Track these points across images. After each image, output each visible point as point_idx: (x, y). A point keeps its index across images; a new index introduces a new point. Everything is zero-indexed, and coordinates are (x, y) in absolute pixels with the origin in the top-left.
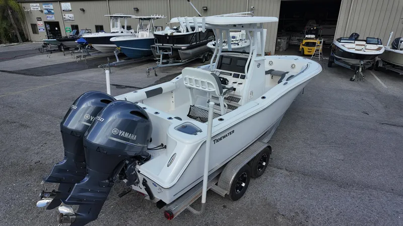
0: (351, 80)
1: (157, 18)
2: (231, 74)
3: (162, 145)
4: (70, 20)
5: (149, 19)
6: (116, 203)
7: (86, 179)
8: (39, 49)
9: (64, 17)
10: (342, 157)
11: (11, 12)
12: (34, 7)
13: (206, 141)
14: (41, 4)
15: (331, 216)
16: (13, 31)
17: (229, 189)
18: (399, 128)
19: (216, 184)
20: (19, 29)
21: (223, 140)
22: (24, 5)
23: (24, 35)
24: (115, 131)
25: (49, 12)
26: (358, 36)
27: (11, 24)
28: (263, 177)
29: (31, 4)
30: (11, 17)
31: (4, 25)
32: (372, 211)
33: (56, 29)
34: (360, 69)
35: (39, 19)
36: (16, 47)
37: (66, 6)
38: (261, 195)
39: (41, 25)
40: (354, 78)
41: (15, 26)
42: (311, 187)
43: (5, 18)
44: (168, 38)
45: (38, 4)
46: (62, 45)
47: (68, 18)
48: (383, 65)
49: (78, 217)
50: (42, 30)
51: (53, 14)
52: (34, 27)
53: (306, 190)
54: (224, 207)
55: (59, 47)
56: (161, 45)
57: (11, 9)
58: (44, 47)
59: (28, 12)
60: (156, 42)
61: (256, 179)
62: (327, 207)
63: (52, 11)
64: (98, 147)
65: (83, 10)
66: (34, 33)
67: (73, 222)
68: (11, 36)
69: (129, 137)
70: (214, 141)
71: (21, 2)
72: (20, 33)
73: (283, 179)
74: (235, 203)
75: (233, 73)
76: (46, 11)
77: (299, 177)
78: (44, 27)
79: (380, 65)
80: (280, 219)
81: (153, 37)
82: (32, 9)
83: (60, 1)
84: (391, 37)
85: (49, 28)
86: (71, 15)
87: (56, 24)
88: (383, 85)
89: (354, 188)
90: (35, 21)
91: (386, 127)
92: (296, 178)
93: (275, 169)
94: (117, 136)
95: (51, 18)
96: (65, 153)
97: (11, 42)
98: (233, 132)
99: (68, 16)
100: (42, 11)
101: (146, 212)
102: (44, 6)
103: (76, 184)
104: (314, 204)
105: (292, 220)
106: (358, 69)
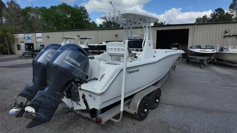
0: (201, 68)
1: (90, 38)
2: (134, 50)
3: (95, 78)
4: (40, 42)
5: (85, 39)
6: (62, 124)
7: (47, 89)
8: (20, 56)
9: (37, 40)
10: (204, 99)
11: (7, 39)
12: (20, 36)
13: (123, 69)
14: (25, 34)
15: (204, 127)
16: (6, 49)
17: (137, 109)
18: (234, 87)
19: (129, 108)
20: (9, 48)
21: (133, 73)
22: (15, 35)
23: (12, 51)
24: (68, 58)
25: (29, 38)
26: (201, 47)
27: (6, 45)
28: (157, 109)
29: (19, 34)
30: (6, 41)
31: (2, 45)
32: (230, 123)
33: (32, 47)
34: (205, 61)
35: (22, 42)
36: (6, 57)
37: (39, 35)
38: (157, 118)
39: (23, 46)
40: (202, 66)
41: (8, 46)
42: (188, 113)
43: (3, 41)
44: (96, 47)
45: (23, 34)
46: (34, 54)
47: (39, 41)
48: (217, 61)
49: (37, 116)
50: (23, 48)
51: (31, 39)
52: (19, 47)
53: (186, 114)
54: (134, 124)
55: (32, 55)
56: (92, 51)
57: (7, 37)
58: (23, 55)
59: (16, 38)
60: (89, 50)
61: (153, 110)
62: (200, 122)
63: (31, 38)
64: (56, 66)
65: (48, 37)
66: (18, 50)
67: (34, 118)
68: (4, 51)
69: (76, 63)
70: (128, 72)
71: (13, 34)
72: (10, 50)
73: (170, 110)
74: (141, 122)
75: (135, 49)
76: (27, 38)
77: (180, 108)
78: (24, 46)
79: (215, 61)
80: (172, 130)
81: (87, 47)
82: (19, 37)
83: (35, 33)
84: (218, 47)
85: (27, 47)
86: (41, 40)
87: (32, 45)
88: (219, 70)
89: (215, 113)
90: (20, 43)
91: (226, 87)
92: (178, 109)
93: (164, 105)
94: (68, 61)
95: (30, 42)
96: (33, 79)
97: (3, 54)
98: (138, 70)
99: (39, 40)
100: (24, 38)
101: (82, 128)
102: (26, 35)
103: (39, 91)
104: (192, 121)
105: (179, 130)
106: (204, 62)
